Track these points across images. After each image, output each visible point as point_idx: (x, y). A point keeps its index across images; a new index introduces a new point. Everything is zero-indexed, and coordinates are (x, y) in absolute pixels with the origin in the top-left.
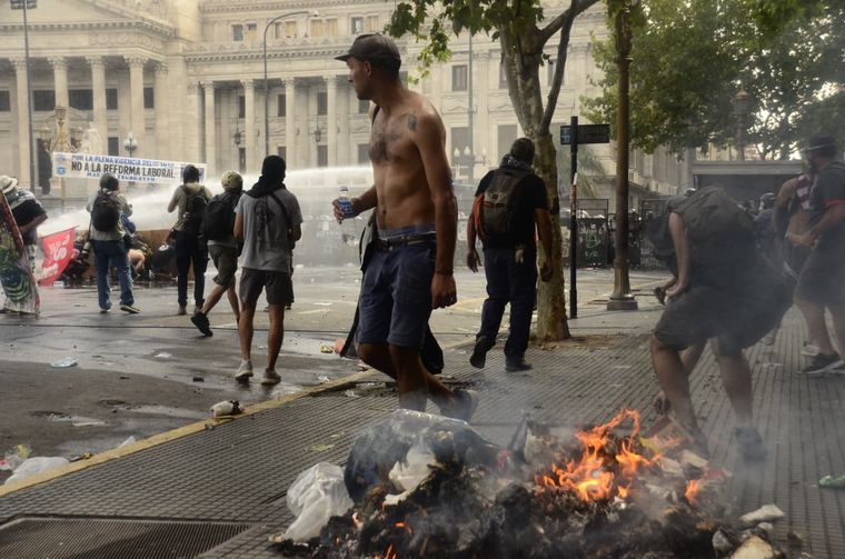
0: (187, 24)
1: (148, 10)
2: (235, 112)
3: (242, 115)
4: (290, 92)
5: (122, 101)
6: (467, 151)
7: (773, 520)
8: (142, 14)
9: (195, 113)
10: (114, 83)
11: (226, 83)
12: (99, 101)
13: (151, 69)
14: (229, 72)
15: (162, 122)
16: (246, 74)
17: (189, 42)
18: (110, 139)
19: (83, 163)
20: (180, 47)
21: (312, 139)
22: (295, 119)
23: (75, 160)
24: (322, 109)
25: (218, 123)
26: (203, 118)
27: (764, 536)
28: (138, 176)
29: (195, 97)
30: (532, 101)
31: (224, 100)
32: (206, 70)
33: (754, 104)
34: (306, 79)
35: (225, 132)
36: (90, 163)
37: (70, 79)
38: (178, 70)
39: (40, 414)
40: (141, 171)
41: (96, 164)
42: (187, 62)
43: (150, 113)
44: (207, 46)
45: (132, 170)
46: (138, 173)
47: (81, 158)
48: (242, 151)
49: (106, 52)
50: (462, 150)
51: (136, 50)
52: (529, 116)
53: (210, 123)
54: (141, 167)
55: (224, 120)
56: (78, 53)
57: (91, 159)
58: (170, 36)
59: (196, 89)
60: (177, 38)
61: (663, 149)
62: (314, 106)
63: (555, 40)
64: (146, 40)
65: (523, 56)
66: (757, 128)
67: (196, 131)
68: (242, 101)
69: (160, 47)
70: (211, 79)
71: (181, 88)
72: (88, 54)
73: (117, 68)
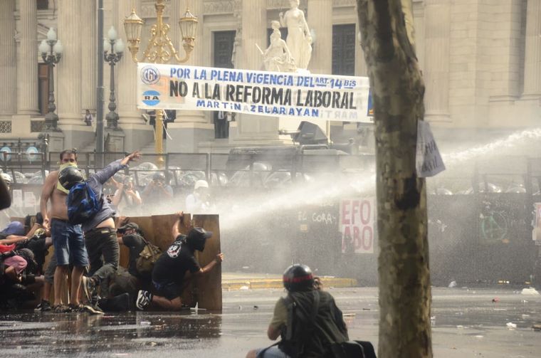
18: (217, 35)
19: (190, 83)
23: (175, 78)
28: (287, 107)
36: (201, 83)
40: (294, 97)
41: (212, 84)
45: (277, 95)
46: (288, 100)
47: (186, 73)
54: (294, 89)
57: (204, 73)
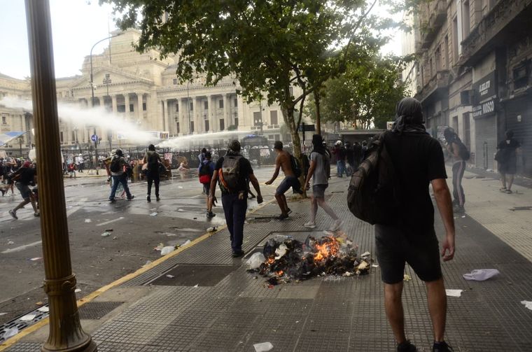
0: (157, 80)
1: (144, 76)
2: (175, 110)
3: (177, 110)
4: (194, 102)
5: (135, 108)
6: (260, 121)
7: (368, 256)
8: (142, 78)
9: (161, 111)
10: (132, 102)
11: (172, 100)
12: (128, 109)
13: (145, 96)
14: (172, 96)
15: (149, 115)
16: (178, 96)
17: (158, 86)
20: (155, 88)
21: (203, 118)
22: (197, 111)
24: (206, 107)
25: (169, 114)
26: (164, 112)
27: (365, 260)
29: (161, 105)
30: (292, 124)
31: (171, 106)
32: (164, 95)
33: (358, 106)
34: (201, 97)
35: (172, 118)
37: (117, 102)
38: (154, 96)
39: (156, 232)
42: (158, 93)
43: (145, 112)
44: (164, 87)
48: (178, 124)
49: (129, 92)
50: (258, 121)
51: (140, 91)
52: (291, 128)
53: (166, 114)
55: (171, 113)
56: (120, 93)
58: (151, 85)
59: (161, 103)
60: (154, 85)
61: (329, 122)
62: (203, 106)
63: (299, 103)
64: (143, 87)
65: (289, 109)
66: (360, 114)
67: (161, 117)
68: (177, 105)
69: (148, 88)
70: (166, 99)
71: (156, 102)
72: (123, 93)
73: (133, 97)
